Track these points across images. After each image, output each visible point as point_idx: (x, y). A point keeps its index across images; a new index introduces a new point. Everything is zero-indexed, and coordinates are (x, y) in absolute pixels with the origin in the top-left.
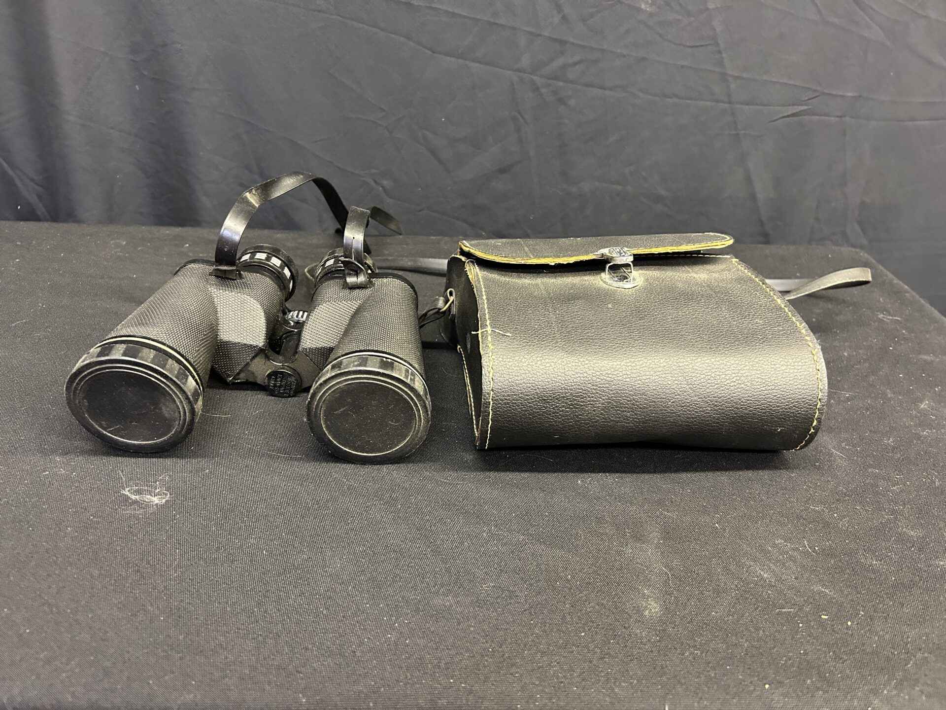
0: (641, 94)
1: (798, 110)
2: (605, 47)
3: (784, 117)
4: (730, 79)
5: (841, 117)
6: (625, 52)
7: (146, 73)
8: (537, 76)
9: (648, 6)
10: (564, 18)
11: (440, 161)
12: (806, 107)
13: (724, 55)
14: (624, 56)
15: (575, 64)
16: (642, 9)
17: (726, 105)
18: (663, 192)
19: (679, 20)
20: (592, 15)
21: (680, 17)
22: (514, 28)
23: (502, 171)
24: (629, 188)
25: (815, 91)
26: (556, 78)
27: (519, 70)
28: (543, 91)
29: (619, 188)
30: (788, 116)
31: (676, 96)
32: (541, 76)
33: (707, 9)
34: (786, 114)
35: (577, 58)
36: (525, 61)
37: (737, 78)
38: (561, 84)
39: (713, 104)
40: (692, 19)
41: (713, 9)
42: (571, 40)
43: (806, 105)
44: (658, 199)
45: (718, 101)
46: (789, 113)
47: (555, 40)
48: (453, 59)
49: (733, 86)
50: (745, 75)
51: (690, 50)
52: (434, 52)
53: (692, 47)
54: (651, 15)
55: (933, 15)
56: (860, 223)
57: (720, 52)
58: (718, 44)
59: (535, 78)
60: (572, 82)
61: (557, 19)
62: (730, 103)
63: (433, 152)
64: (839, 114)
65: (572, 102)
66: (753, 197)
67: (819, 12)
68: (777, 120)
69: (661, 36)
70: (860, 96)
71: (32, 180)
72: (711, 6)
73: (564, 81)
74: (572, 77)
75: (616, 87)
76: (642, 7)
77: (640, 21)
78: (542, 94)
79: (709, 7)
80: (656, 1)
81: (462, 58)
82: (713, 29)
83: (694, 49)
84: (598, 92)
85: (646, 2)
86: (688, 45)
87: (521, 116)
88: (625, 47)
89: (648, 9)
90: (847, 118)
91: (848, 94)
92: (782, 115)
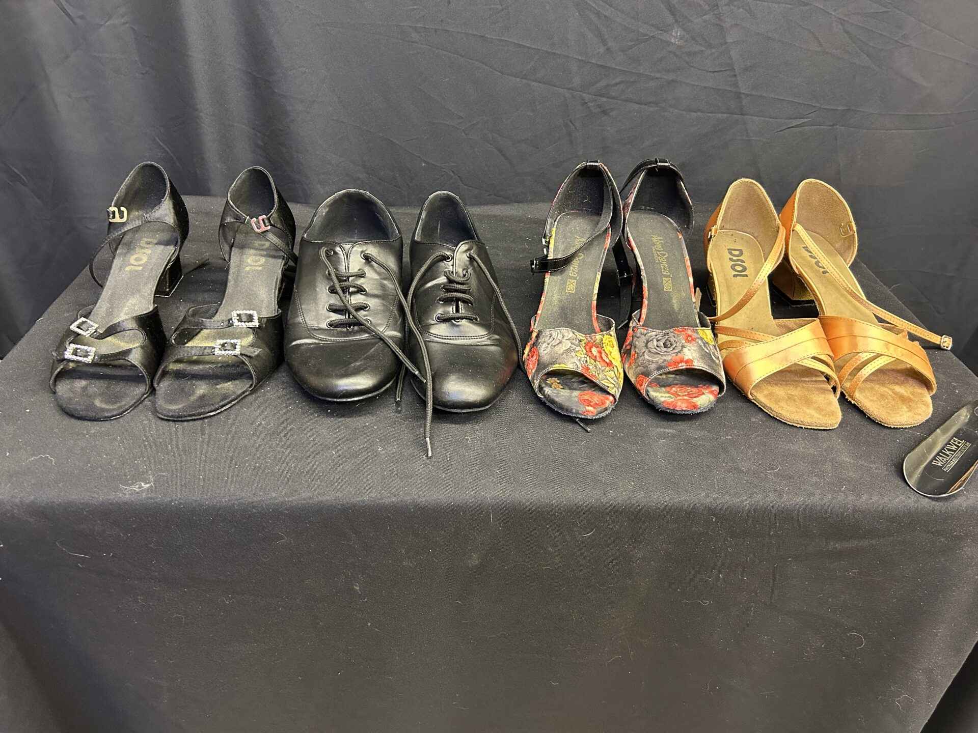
0: (671, 110)
1: (800, 123)
2: (641, 71)
3: (789, 128)
4: (743, 96)
5: (832, 126)
6: (658, 75)
8: (585, 93)
9: (676, 40)
10: (608, 50)
11: (506, 158)
12: (806, 120)
13: (739, 78)
14: (657, 78)
15: (617, 84)
16: (672, 43)
17: (739, 116)
19: (702, 51)
20: (631, 47)
21: (703, 49)
22: (568, 57)
25: (814, 106)
26: (601, 95)
27: (569, 89)
28: (590, 104)
30: (792, 127)
31: (699, 110)
32: (589, 94)
33: (726, 43)
34: (790, 126)
35: (618, 80)
36: (577, 81)
37: (747, 95)
38: (604, 99)
39: (728, 115)
40: (713, 50)
41: (732, 43)
42: (614, 66)
43: (807, 118)
45: (732, 113)
46: (792, 124)
47: (601, 66)
48: (518, 80)
49: (744, 102)
50: (754, 93)
51: (712, 75)
52: (503, 74)
53: (713, 72)
54: (680, 47)
55: (914, 45)
57: (735, 76)
58: (733, 69)
59: (584, 95)
60: (613, 98)
61: (602, 50)
62: (742, 114)
63: (500, 151)
64: (831, 124)
65: (614, 113)
67: (821, 45)
68: (783, 130)
69: (687, 63)
72: (729, 40)
73: (608, 98)
74: (614, 94)
75: (650, 103)
76: (673, 41)
77: (670, 52)
78: (589, 108)
79: (728, 41)
80: (684, 36)
81: (525, 79)
82: (730, 58)
83: (715, 73)
84: (636, 107)
85: (676, 37)
86: (710, 69)
87: (572, 124)
88: (659, 71)
89: (677, 43)
90: (838, 127)
91: (840, 108)
92: (787, 127)
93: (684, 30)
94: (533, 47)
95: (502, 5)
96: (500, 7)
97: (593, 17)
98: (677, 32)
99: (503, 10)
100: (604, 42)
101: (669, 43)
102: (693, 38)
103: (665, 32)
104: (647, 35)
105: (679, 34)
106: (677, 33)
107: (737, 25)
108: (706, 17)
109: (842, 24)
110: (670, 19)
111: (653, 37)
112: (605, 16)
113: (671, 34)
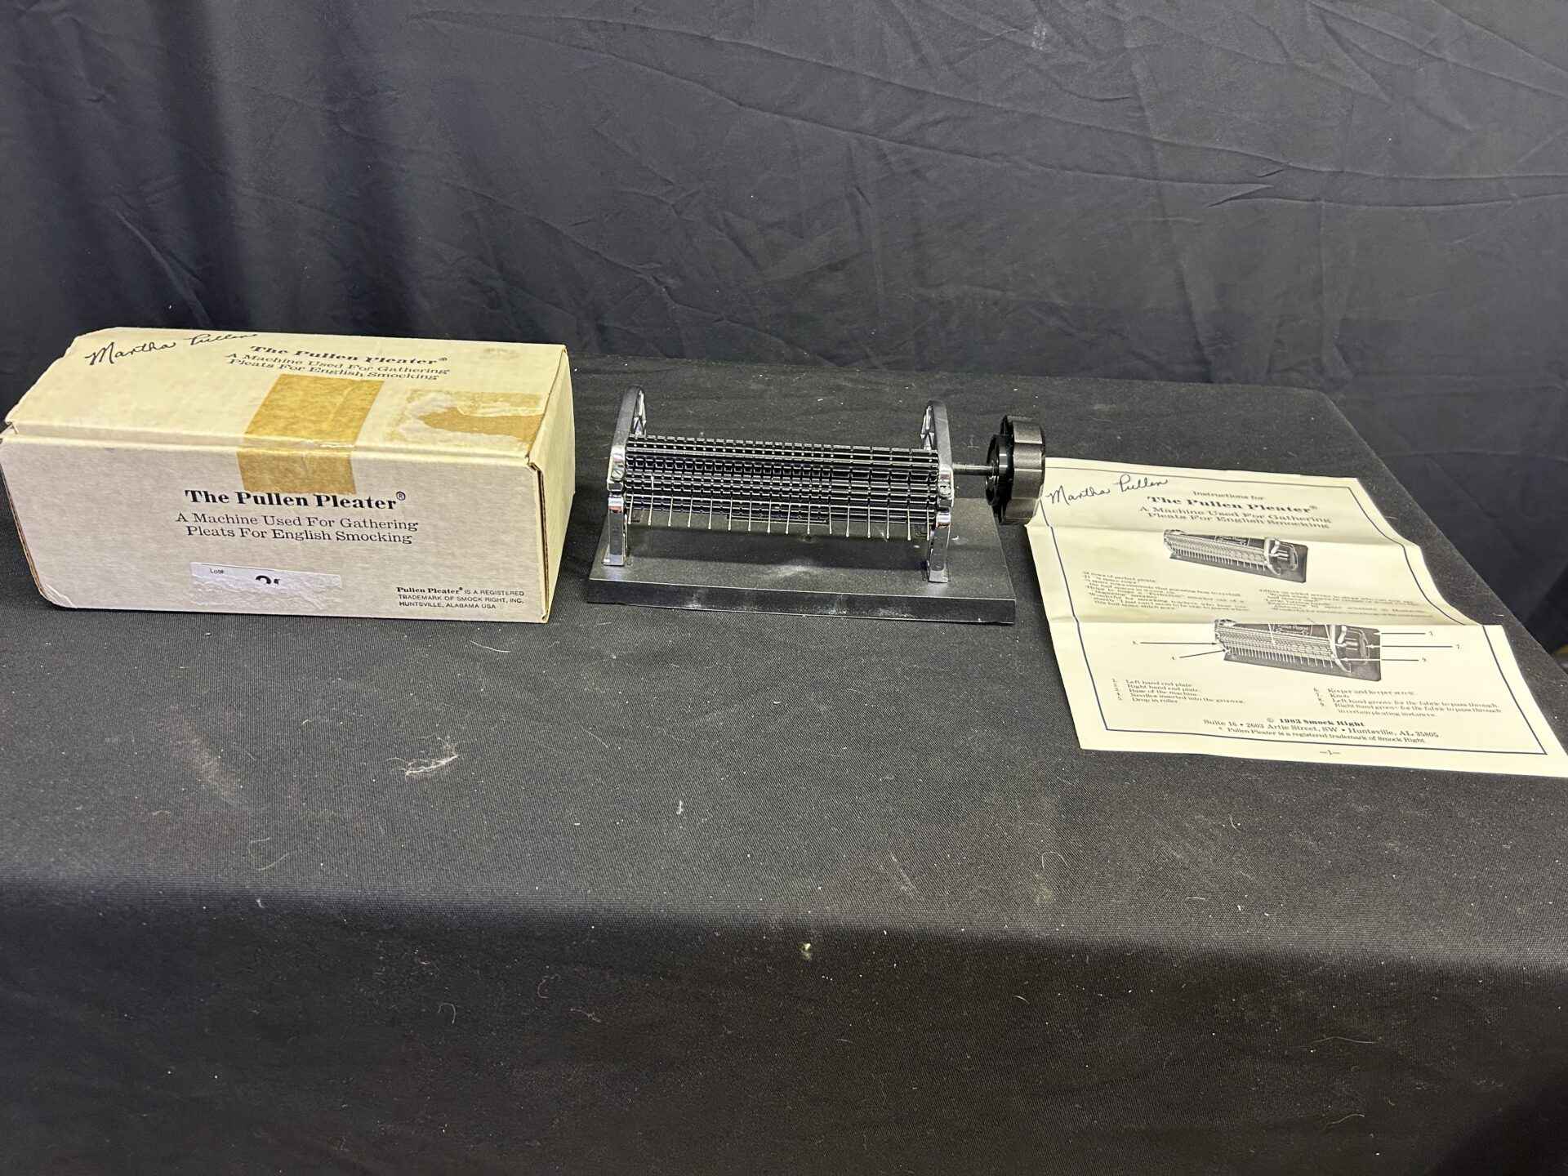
0: (1030, 166)
1: (1251, 190)
2: (980, 100)
3: (1231, 199)
4: (1156, 146)
5: (1313, 200)
6: (1007, 106)
7: (347, 128)
8: (884, 138)
9: (1040, 44)
10: (923, 60)
11: (747, 254)
12: (1264, 186)
13: (1147, 113)
14: (1006, 112)
15: (937, 123)
16: (1032, 48)
17: (1152, 182)
18: (1059, 301)
19: (1084, 63)
20: (962, 56)
21: (1086, 60)
22: (853, 73)
23: (833, 268)
24: (1011, 295)
25: (1276, 163)
26: (910, 142)
27: (857, 131)
28: (892, 159)
29: (998, 293)
30: (1239, 198)
31: (1079, 168)
32: (890, 139)
33: (1125, 49)
34: (1233, 196)
35: (939, 115)
36: (867, 118)
37: (1165, 144)
38: (917, 150)
39: (1132, 179)
40: (1103, 63)
41: (1133, 50)
42: (932, 89)
43: (1264, 184)
44: (1053, 310)
45: (1137, 176)
46: (1241, 193)
47: (910, 90)
48: (767, 115)
49: (1159, 156)
50: (1176, 141)
51: (1099, 105)
52: (742, 105)
53: (1103, 101)
54: (1046, 56)
55: (1451, 59)
56: (1341, 348)
57: (1141, 108)
58: (1138, 98)
59: (880, 141)
60: (931, 147)
61: (912, 61)
62: (1155, 179)
63: (736, 240)
64: (1310, 196)
65: (932, 175)
66: (1187, 310)
67: (1287, 55)
68: (1222, 202)
69: (1058, 85)
70: (1342, 172)
71: (190, 271)
72: (1130, 44)
73: (922, 146)
74: (933, 140)
75: (996, 154)
76: (1034, 45)
77: (1029, 65)
78: (890, 163)
79: (1127, 46)
80: (1053, 37)
81: (780, 113)
82: (1131, 76)
83: (1105, 103)
84: (970, 161)
85: (1039, 39)
86: (1098, 96)
87: (861, 193)
88: (1008, 99)
89: (1041, 48)
90: (1323, 202)
91: (1324, 169)
92: (1228, 197)
93: (1053, 26)
94: (793, 55)
98: (1042, 30)
100: (916, 46)
101: (1027, 49)
102: (1068, 41)
103: (1021, 30)
104: (988, 35)
105: (1044, 34)
106: (1041, 33)
107: (1143, 18)
109: (1323, 19)
110: (1030, 7)
111: (1002, 39)
113: (1032, 34)
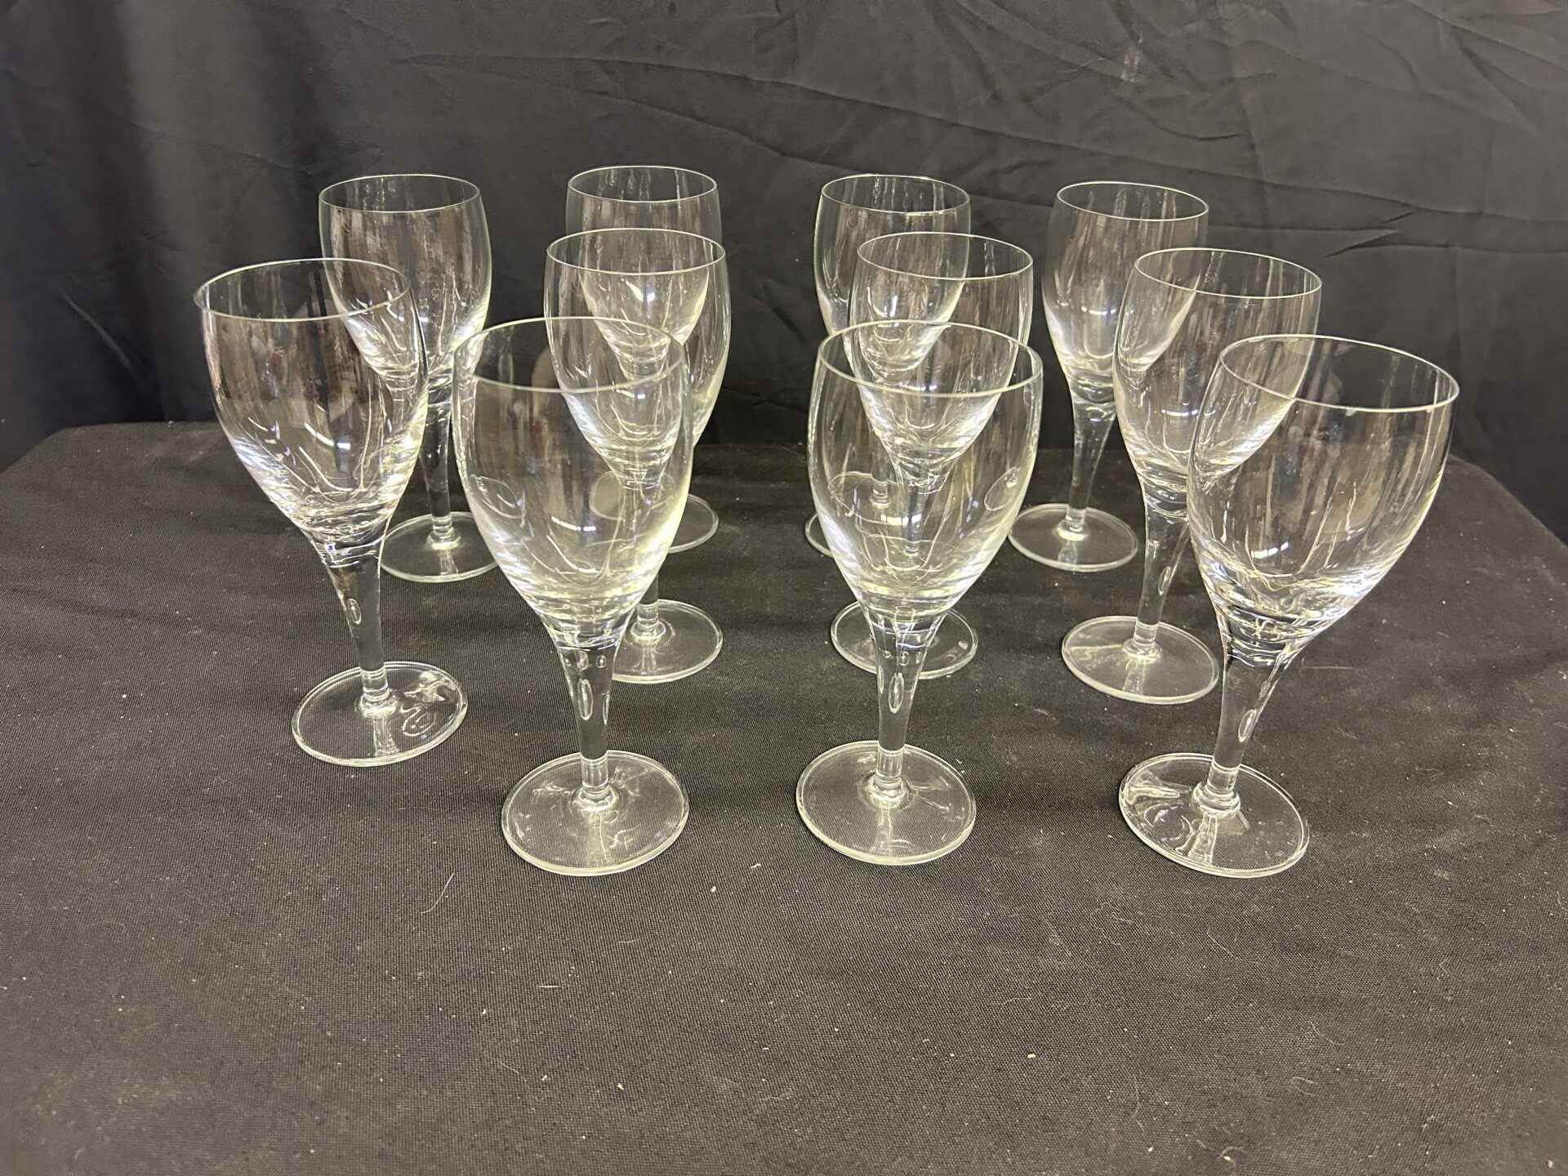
1: (1376, 237)
2: (1061, 141)
3: (1354, 247)
4: (1268, 190)
5: (1446, 246)
6: (1094, 148)
9: (1131, 75)
10: (996, 97)
12: (1391, 232)
13: (1258, 152)
14: (1092, 154)
15: (1011, 169)
16: (1121, 80)
17: (1260, 230)
19: (1183, 96)
20: (1041, 92)
21: (1187, 93)
22: (914, 114)
25: (1406, 205)
26: (982, 191)
30: (1363, 245)
33: (1232, 80)
34: (1355, 244)
35: (1015, 160)
36: (931, 166)
37: (1275, 186)
38: (989, 199)
39: (1238, 227)
40: (1207, 95)
41: (1245, 79)
42: (1007, 131)
43: (1389, 229)
45: (1245, 225)
46: (1362, 241)
47: (980, 132)
49: (1272, 201)
50: (1291, 183)
51: (1202, 144)
52: (783, 154)
53: (1206, 140)
54: (1138, 89)
57: (1252, 147)
58: (1248, 134)
60: (1008, 197)
61: (983, 98)
62: (1265, 227)
63: (779, 311)
64: (1443, 243)
67: (1417, 81)
68: (1343, 251)
69: (1153, 122)
70: (1478, 213)
72: (1239, 73)
74: (1007, 189)
76: (1124, 76)
77: (1120, 99)
79: (1237, 76)
80: (1147, 67)
81: (829, 160)
82: (1242, 111)
83: (1211, 142)
85: (1130, 70)
86: (1200, 136)
88: (1095, 140)
89: (1132, 80)
90: (1458, 249)
91: (1461, 210)
92: (1349, 245)
93: (1146, 54)
94: (844, 96)
95: (779, 11)
96: (777, 15)
97: (964, 29)
98: (1134, 58)
99: (781, 21)
100: (987, 81)
101: (1116, 82)
102: (1165, 71)
103: (1110, 59)
104: (1074, 65)
105: (1136, 63)
106: (1132, 62)
107: (1254, 43)
108: (1191, 27)
109: (1459, 39)
110: (1121, 32)
111: (1087, 70)
112: (990, 28)
113: (1122, 63)
